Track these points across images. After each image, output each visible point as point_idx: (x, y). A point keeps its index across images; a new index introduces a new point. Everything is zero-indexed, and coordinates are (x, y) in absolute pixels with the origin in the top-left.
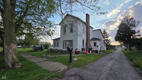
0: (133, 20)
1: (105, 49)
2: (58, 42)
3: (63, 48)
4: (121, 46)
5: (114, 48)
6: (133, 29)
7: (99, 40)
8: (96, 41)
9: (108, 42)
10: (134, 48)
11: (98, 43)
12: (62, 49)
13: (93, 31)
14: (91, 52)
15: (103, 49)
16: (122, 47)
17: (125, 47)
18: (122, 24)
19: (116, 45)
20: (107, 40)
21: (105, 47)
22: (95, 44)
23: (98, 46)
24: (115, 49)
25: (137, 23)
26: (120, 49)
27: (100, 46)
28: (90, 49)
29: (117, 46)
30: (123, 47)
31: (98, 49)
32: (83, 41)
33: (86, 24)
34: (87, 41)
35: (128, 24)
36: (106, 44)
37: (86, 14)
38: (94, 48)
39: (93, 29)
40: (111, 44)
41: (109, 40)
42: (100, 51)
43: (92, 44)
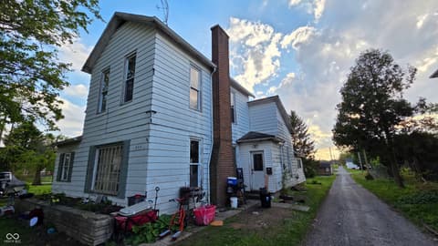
0: (391, 68)
1: (302, 179)
2: (73, 154)
5: (327, 170)
6: (395, 96)
7: (272, 139)
8: (261, 147)
9: (308, 152)
11: (271, 154)
12: (81, 195)
13: (251, 104)
14: (235, 201)
15: (292, 182)
17: (355, 166)
18: (353, 82)
20: (304, 145)
21: (301, 170)
22: (258, 162)
23: (269, 171)
24: (329, 174)
27: (279, 172)
28: (230, 190)
30: (350, 165)
31: (274, 186)
33: (211, 69)
35: (374, 82)
36: (303, 159)
37: (212, 29)
38: (253, 181)
41: (308, 146)
43: (244, 159)
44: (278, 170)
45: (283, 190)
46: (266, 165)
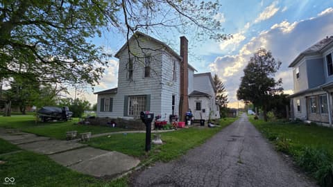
0: (271, 59)
1: (218, 117)
2: (111, 99)
3: (125, 115)
4: (245, 110)
5: (234, 114)
6: (270, 76)
7: (206, 96)
8: (200, 100)
9: (223, 102)
10: (271, 114)
11: (205, 103)
12: (122, 117)
13: (195, 76)
14: (189, 122)
15: (213, 117)
16: (247, 111)
17: (253, 113)
18: (250, 66)
19: (237, 108)
20: (221, 98)
21: (218, 112)
22: (198, 106)
23: (204, 111)
24: (235, 117)
25: (277, 65)
26: (244, 115)
27: (209, 111)
28: (187, 117)
29: (239, 110)
30: (250, 112)
31: (205, 117)
32: (173, 97)
33: (180, 60)
34: (182, 98)
35: (262, 66)
36: (220, 106)
37: (181, 38)
38: (196, 115)
39: (195, 73)
40: (228, 107)
41: (223, 98)
42: (209, 121)
43: (192, 104)
44: (208, 111)
45: (209, 120)
46: (203, 108)
